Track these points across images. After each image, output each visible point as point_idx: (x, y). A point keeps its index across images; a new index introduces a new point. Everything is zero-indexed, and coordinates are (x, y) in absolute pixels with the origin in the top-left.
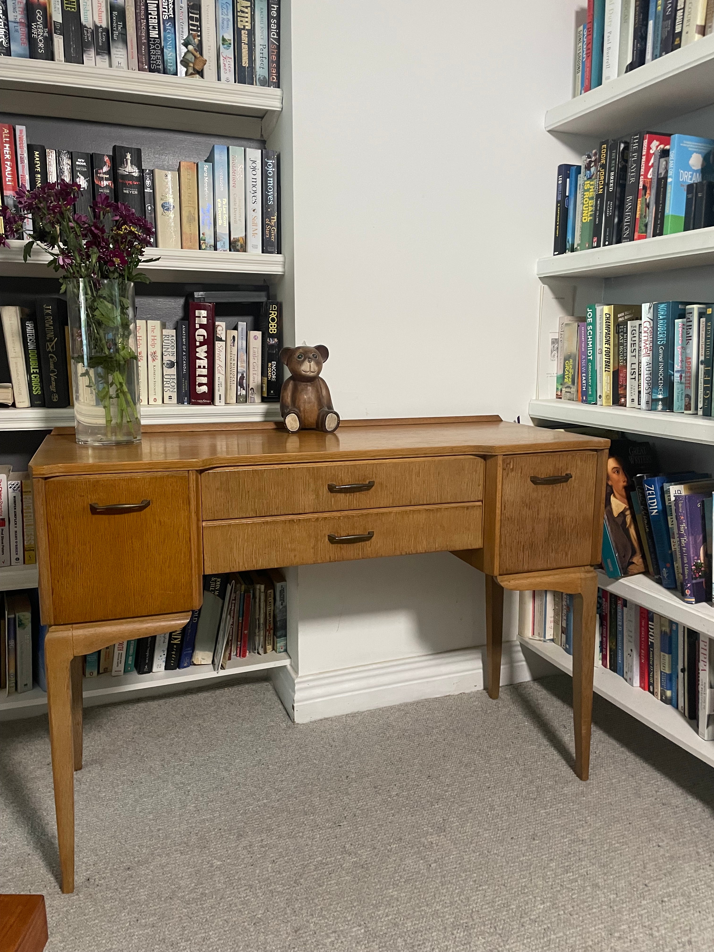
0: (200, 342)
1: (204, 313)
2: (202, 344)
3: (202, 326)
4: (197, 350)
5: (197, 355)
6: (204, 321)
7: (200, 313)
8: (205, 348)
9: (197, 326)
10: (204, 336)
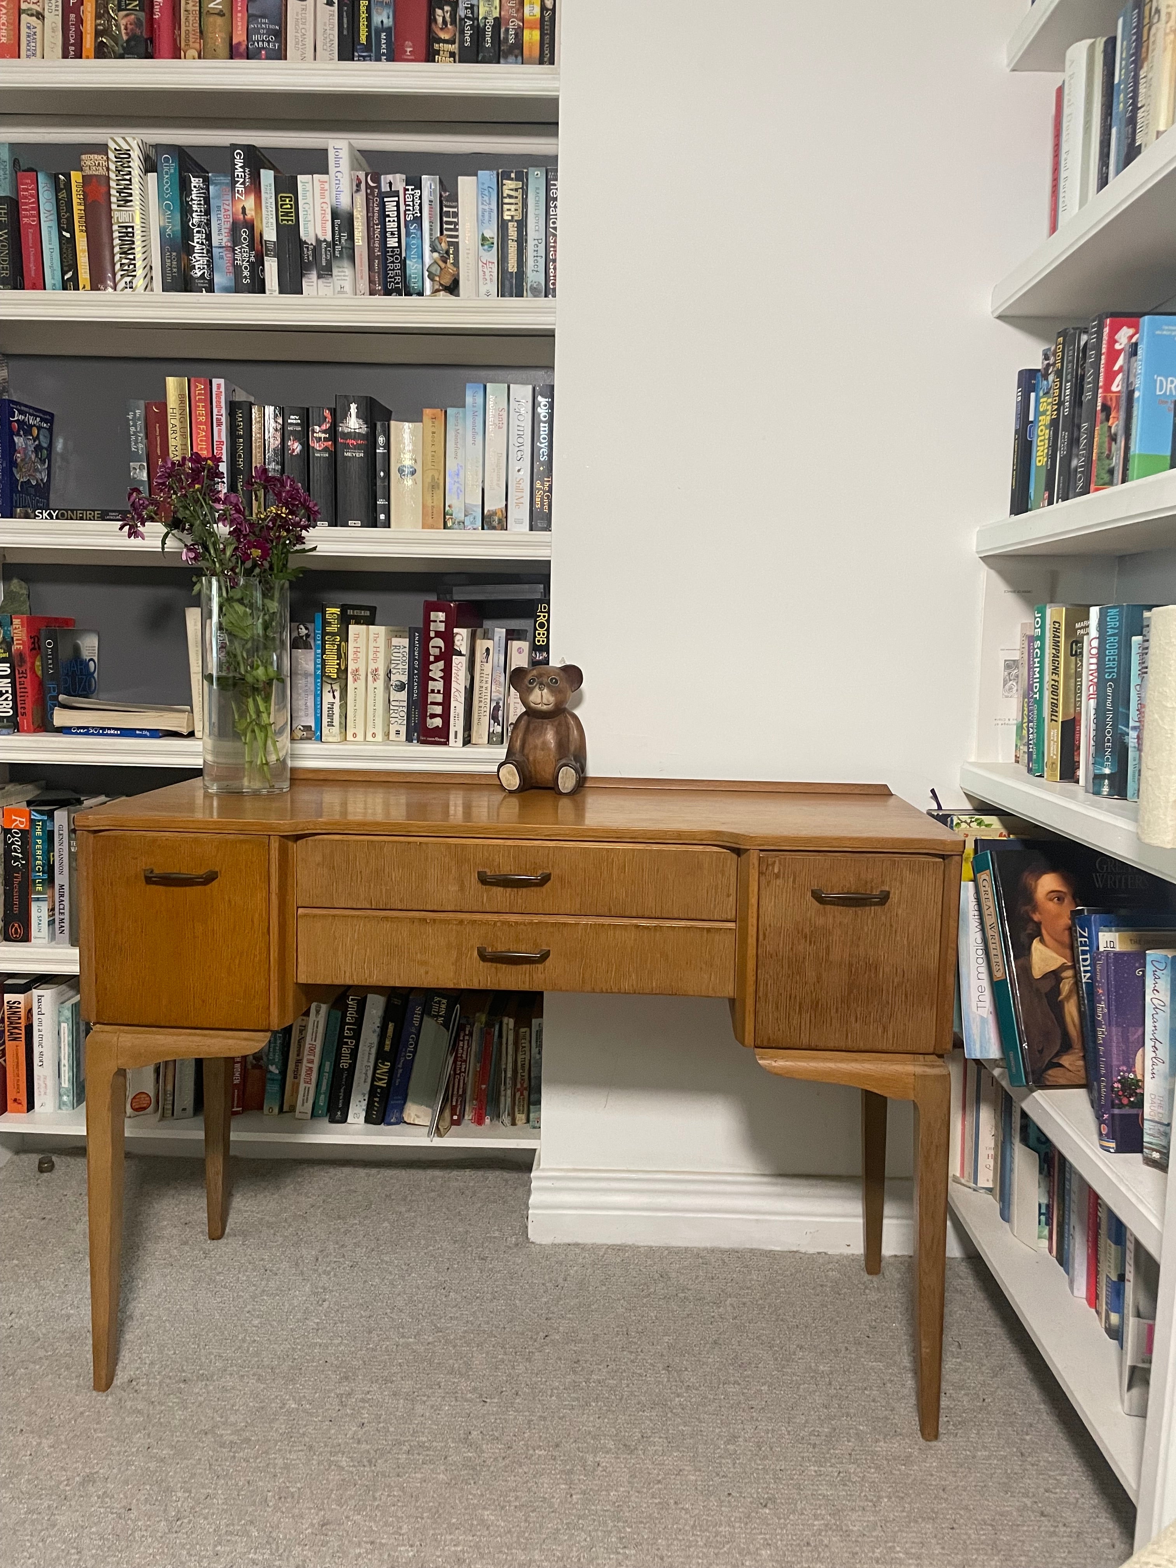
0: (435, 657)
1: (441, 616)
2: (437, 659)
3: (438, 634)
4: (431, 667)
5: (431, 674)
6: (442, 627)
7: (437, 617)
8: (441, 664)
9: (432, 634)
10: (440, 648)
